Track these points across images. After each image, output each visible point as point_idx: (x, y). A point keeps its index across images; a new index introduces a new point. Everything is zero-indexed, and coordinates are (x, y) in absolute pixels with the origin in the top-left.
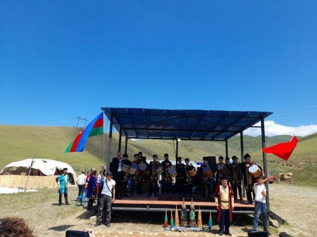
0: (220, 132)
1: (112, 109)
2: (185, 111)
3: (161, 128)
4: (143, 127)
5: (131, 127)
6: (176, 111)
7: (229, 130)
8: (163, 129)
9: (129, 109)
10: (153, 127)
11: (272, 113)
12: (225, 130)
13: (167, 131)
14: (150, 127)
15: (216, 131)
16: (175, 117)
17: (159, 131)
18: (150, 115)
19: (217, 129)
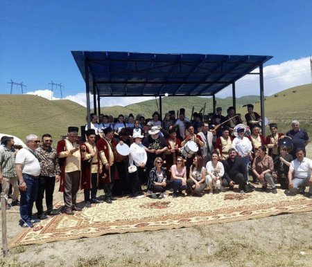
0: (211, 83)
2: (180, 55)
3: (143, 80)
4: (122, 80)
5: (107, 80)
6: (169, 55)
7: (221, 81)
8: (146, 82)
9: (109, 53)
10: (134, 80)
11: (272, 57)
12: (216, 81)
13: (150, 85)
14: (131, 81)
15: (207, 83)
16: (166, 64)
17: (140, 85)
18: (136, 61)
19: (209, 80)
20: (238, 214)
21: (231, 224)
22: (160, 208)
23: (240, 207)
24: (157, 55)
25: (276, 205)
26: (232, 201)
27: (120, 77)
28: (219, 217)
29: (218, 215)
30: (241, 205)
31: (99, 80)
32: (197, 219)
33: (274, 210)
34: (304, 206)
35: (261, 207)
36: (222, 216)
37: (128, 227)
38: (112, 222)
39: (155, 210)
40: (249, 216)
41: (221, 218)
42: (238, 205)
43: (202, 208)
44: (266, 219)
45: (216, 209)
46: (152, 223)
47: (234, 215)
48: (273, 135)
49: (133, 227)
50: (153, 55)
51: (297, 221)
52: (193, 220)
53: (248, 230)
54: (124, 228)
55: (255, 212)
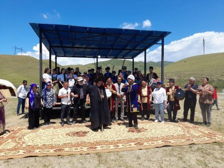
1: (40, 25)
2: (105, 29)
3: (84, 46)
4: (70, 45)
5: (60, 45)
7: (137, 48)
8: (86, 48)
9: (56, 25)
10: (77, 46)
11: (170, 33)
12: (134, 49)
13: (89, 50)
14: (76, 46)
15: (127, 50)
16: (96, 35)
17: (83, 50)
18: (75, 32)
19: (128, 48)
20: (133, 144)
21: (125, 153)
22: (80, 136)
23: (136, 139)
24: (89, 28)
25: (163, 138)
26: (133, 133)
27: (68, 44)
28: (118, 146)
29: (118, 145)
30: (137, 137)
31: (54, 45)
32: (102, 147)
33: (160, 143)
34: (183, 141)
35: (152, 139)
36: (121, 146)
37: (49, 151)
38: (40, 146)
39: (75, 137)
40: (141, 147)
41: (119, 147)
42: (136, 137)
43: (109, 138)
44: (152, 150)
45: (119, 139)
46: (67, 149)
47: (130, 145)
48: (171, 87)
49: (52, 151)
50: (87, 28)
51: (175, 153)
52: (99, 148)
53: (135, 159)
54: (45, 152)
55: (145, 144)
